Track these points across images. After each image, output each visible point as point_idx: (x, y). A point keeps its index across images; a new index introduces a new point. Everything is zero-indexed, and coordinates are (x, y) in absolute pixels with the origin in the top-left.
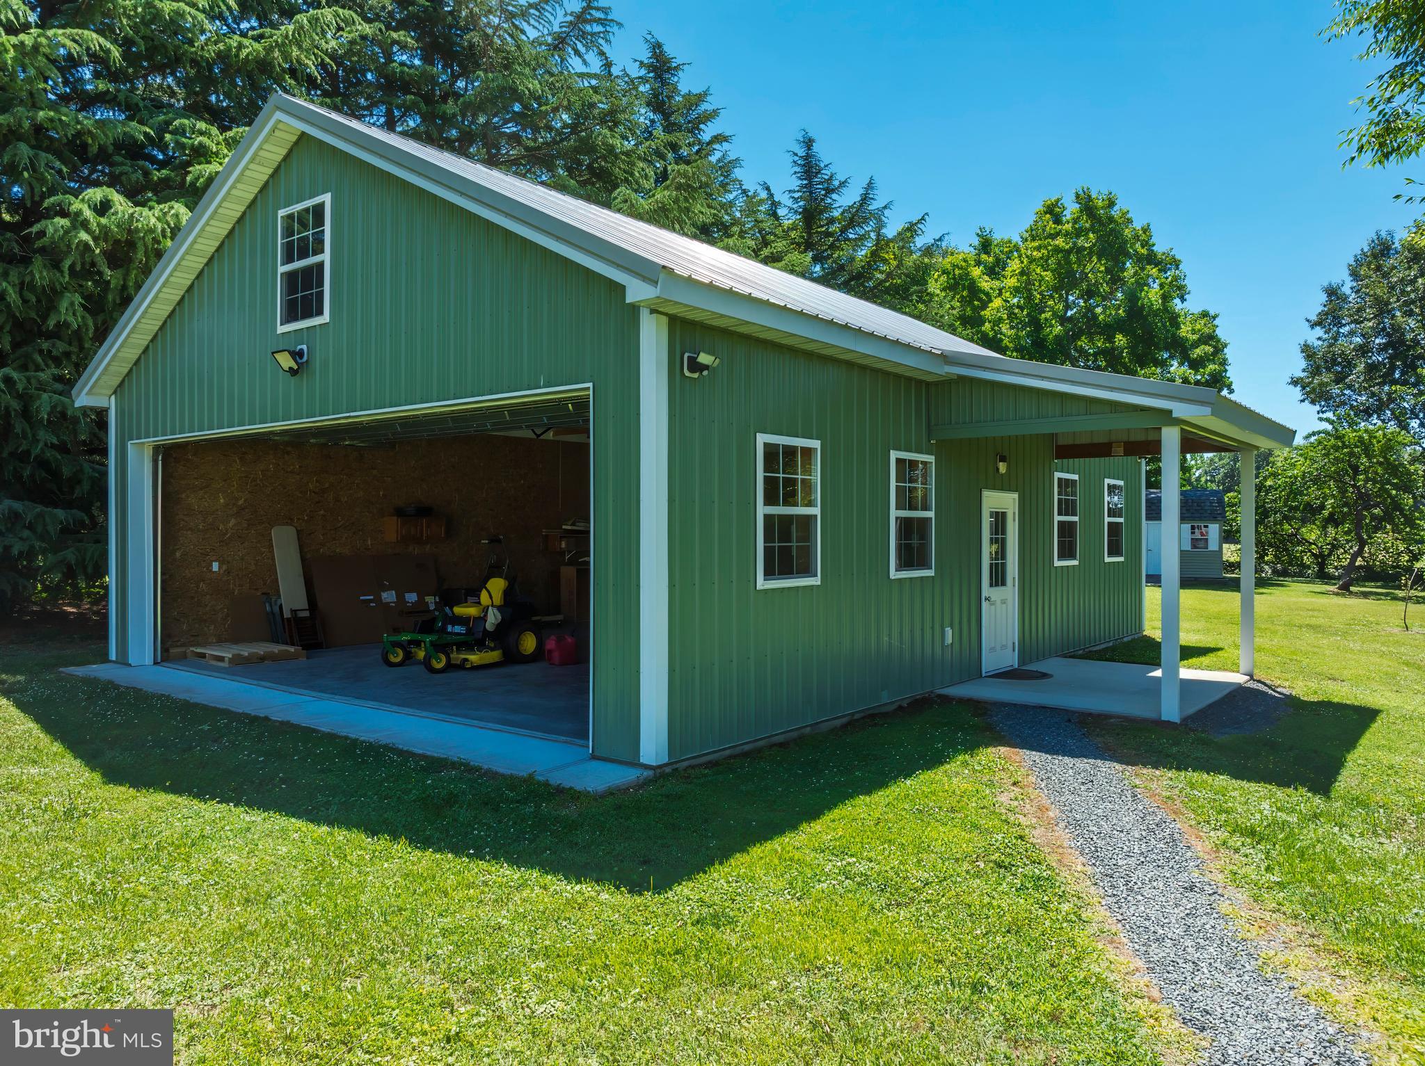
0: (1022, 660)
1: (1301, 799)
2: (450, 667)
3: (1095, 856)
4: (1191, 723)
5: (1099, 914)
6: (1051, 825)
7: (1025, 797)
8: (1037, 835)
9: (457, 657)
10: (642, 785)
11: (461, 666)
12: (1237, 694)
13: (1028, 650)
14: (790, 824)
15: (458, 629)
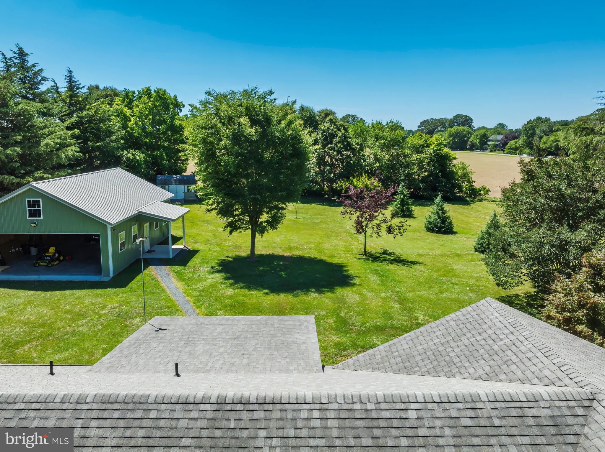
0: (150, 248)
1: (183, 267)
2: (52, 265)
3: (161, 277)
4: (174, 258)
5: (162, 282)
6: (157, 275)
7: (154, 273)
8: (156, 277)
9: (53, 263)
10: (111, 279)
11: (54, 264)
12: (182, 250)
13: (151, 245)
14: (133, 280)
15: (48, 258)
